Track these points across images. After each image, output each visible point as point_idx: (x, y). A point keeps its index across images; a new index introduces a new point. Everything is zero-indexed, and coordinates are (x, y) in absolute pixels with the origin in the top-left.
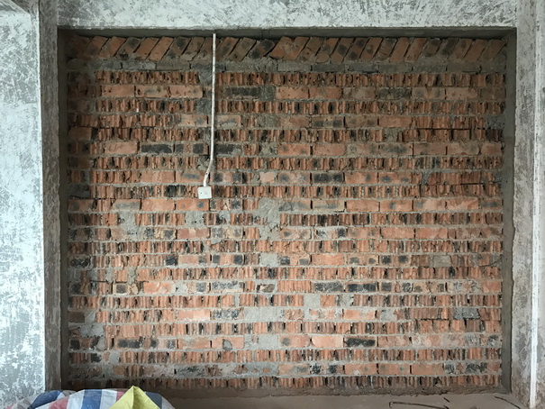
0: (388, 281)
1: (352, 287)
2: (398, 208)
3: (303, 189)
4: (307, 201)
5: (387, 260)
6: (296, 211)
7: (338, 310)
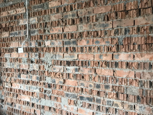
0: (99, 98)
1: (82, 98)
2: (104, 58)
3: (60, 48)
4: (62, 54)
5: (98, 86)
6: (57, 59)
7: (75, 108)
